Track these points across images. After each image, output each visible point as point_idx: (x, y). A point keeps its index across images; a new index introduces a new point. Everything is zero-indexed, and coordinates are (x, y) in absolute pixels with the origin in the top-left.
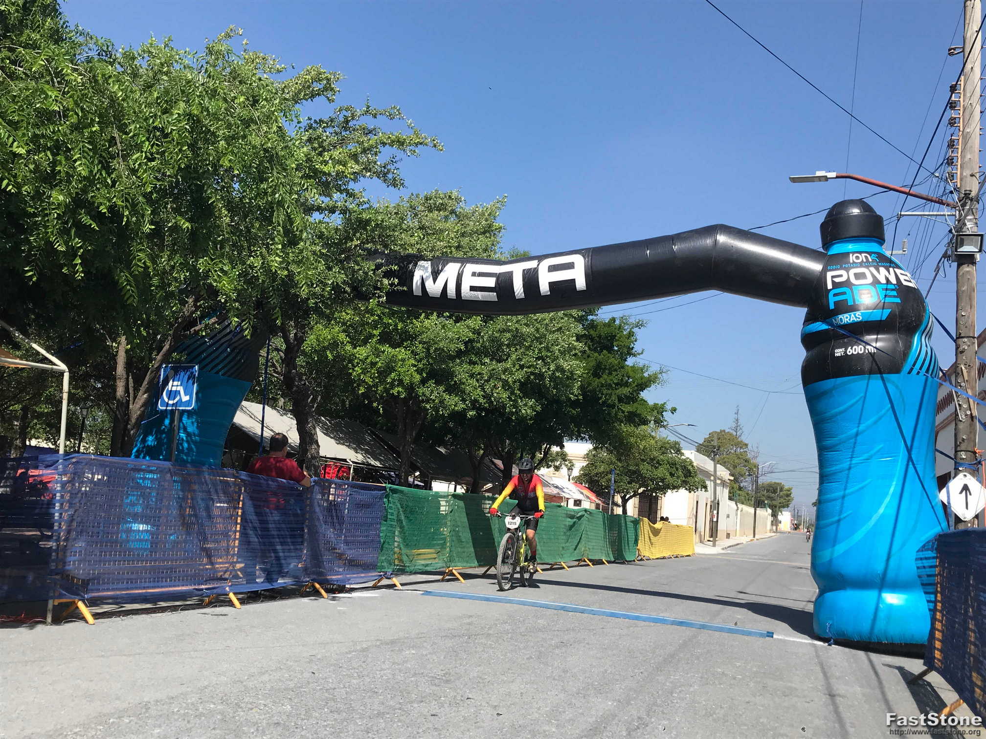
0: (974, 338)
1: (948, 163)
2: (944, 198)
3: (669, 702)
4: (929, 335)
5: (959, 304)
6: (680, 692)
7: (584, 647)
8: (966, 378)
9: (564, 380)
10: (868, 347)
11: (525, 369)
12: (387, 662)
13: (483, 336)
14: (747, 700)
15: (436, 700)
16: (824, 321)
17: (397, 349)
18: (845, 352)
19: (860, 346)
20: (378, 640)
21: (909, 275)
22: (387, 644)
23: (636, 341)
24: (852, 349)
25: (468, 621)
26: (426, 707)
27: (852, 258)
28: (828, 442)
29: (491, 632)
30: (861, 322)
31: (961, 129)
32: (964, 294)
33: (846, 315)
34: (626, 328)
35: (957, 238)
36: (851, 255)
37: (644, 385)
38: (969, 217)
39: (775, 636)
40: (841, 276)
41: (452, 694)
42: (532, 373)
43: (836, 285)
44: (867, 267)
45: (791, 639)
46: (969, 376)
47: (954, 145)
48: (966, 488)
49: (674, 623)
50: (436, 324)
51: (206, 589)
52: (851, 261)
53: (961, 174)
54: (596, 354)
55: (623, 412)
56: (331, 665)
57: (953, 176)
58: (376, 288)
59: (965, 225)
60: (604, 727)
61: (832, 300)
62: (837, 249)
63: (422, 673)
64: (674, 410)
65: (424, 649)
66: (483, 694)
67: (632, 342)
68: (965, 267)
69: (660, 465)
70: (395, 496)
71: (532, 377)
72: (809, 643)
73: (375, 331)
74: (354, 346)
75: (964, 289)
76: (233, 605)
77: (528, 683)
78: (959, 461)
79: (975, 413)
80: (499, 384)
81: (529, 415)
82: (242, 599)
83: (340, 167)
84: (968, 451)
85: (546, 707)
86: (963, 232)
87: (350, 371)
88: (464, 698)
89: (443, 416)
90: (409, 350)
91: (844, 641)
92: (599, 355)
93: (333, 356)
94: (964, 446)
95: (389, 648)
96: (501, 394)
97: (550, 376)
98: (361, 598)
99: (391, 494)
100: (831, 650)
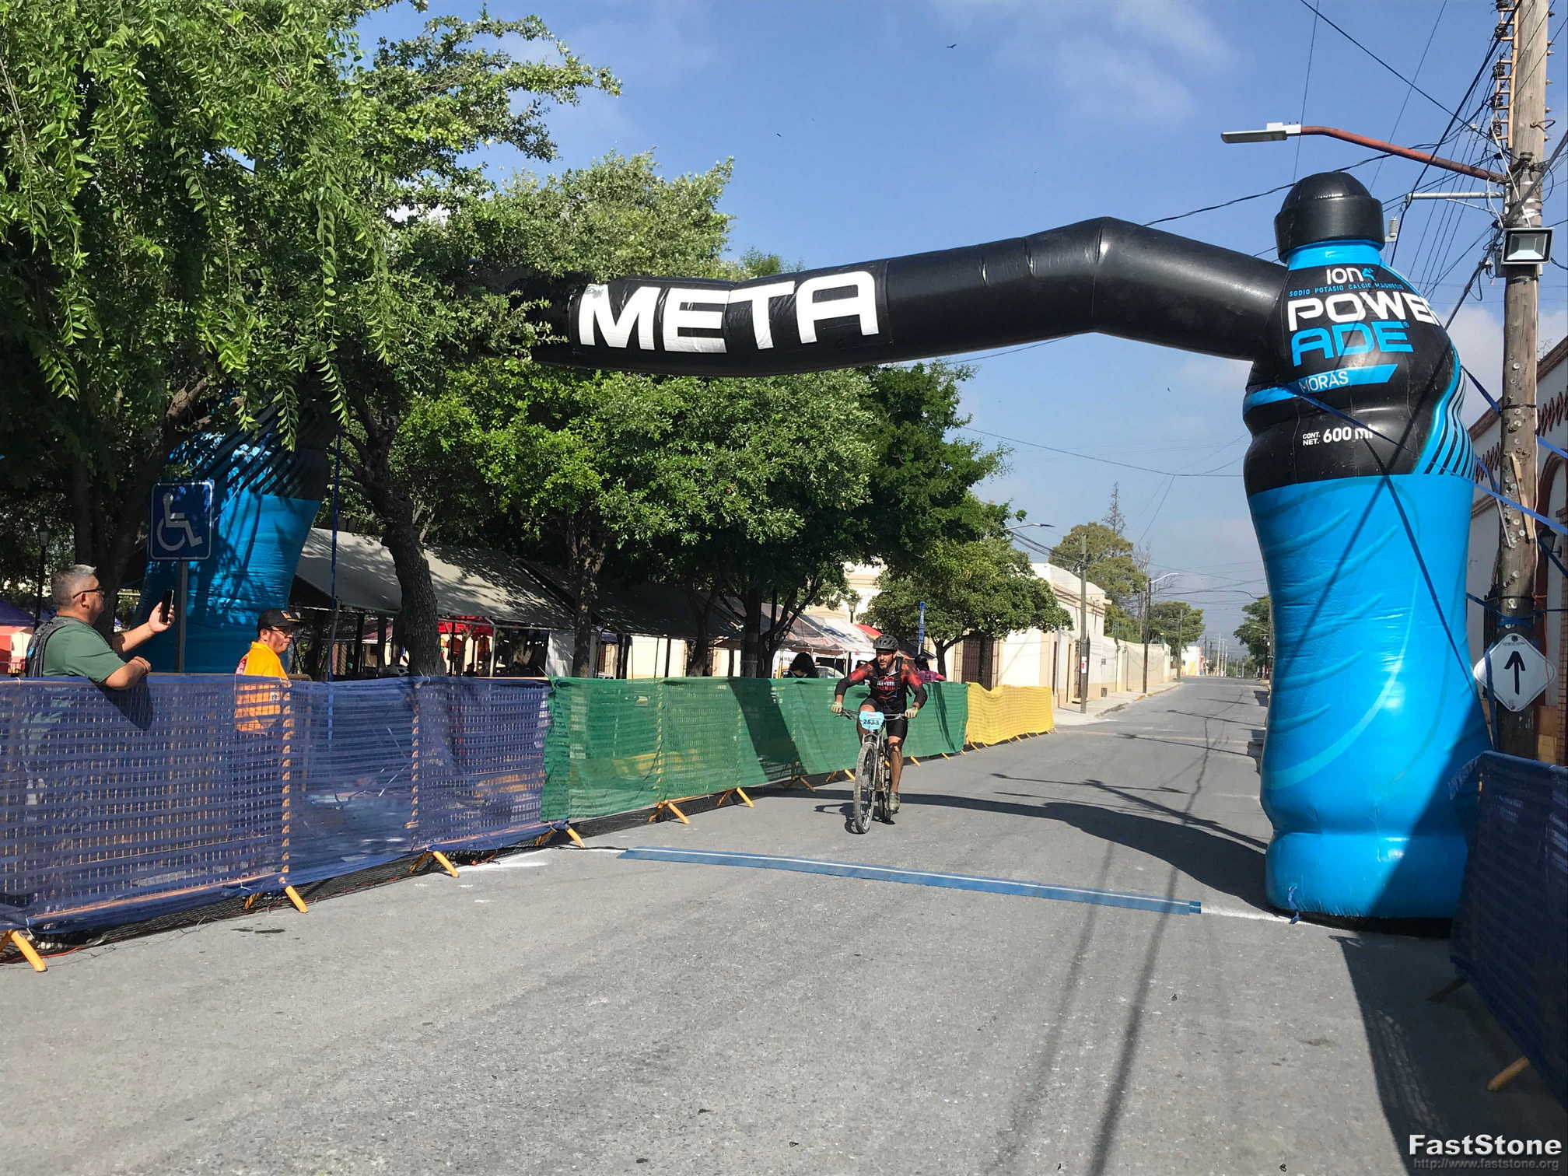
0: (1534, 406)
1: (1492, 105)
2: (1484, 167)
4: (1459, 406)
5: (1509, 349)
7: (894, 962)
8: (1519, 475)
9: (838, 469)
10: (1361, 430)
11: (774, 460)
12: (559, 1031)
13: (701, 408)
15: (644, 1121)
16: (1283, 385)
17: (559, 433)
18: (1320, 439)
19: (1345, 429)
20: (543, 975)
21: (1425, 302)
22: (559, 983)
23: (957, 402)
24: (1331, 432)
26: (626, 1141)
27: (1330, 276)
28: (1291, 590)
30: (1347, 387)
31: (1516, 45)
32: (1518, 334)
33: (1321, 376)
34: (942, 379)
35: (1508, 239)
36: (1328, 271)
37: (972, 475)
38: (1530, 200)
39: (1204, 910)
40: (1312, 308)
41: (675, 1102)
42: (791, 467)
43: (1303, 324)
44: (1356, 292)
45: (1230, 913)
46: (1523, 470)
47: (1503, 74)
48: (1515, 659)
49: (1037, 893)
50: (622, 388)
51: (246, 884)
52: (1329, 282)
53: (1515, 124)
54: (893, 427)
55: (939, 521)
56: (461, 1047)
57: (1500, 128)
58: (513, 339)
59: (1521, 213)
60: (941, 1164)
61: (1297, 350)
62: (1306, 259)
63: (620, 1054)
64: (1021, 515)
65: (623, 991)
66: (727, 1096)
67: (950, 404)
68: (1519, 285)
69: (997, 591)
70: (565, 693)
71: (788, 472)
72: (1260, 920)
73: (519, 403)
74: (486, 428)
75: (1518, 323)
76: (293, 905)
77: (805, 1061)
78: (1505, 613)
79: (1533, 533)
80: (733, 486)
81: (783, 535)
82: (310, 893)
83: (440, 130)
84: (1522, 597)
85: (838, 1122)
86: (1518, 226)
87: (483, 471)
88: (694, 1112)
89: (642, 542)
90: (579, 433)
91: (1317, 916)
92: (898, 428)
93: (451, 446)
94: (1516, 589)
95: (562, 994)
96: (736, 503)
97: (818, 470)
98: (517, 873)
99: (559, 691)
100: (1298, 933)
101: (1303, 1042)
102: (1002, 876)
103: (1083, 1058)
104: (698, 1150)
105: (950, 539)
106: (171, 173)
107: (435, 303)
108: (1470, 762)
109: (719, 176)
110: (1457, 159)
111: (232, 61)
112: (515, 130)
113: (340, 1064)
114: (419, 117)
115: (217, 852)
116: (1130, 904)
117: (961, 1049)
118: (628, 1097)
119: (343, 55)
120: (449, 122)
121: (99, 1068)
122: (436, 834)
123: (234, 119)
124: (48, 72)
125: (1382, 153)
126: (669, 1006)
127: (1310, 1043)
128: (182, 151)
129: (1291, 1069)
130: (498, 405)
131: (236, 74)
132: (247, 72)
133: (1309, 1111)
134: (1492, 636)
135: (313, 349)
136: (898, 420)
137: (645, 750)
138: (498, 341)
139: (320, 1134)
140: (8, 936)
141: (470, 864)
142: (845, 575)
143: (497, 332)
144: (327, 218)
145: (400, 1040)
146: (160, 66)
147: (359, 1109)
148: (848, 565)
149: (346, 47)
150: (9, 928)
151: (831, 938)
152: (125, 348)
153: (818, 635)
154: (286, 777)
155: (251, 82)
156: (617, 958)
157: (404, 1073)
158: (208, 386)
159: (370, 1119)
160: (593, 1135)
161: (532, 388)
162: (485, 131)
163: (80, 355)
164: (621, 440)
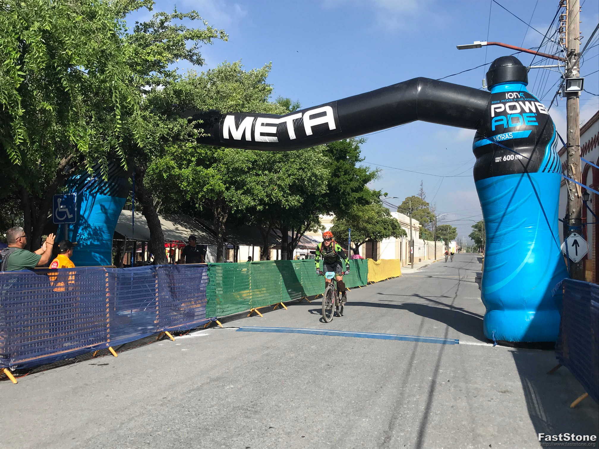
0: (579, 146)
1: (559, 31)
2: (557, 55)
3: (402, 413)
5: (569, 124)
6: (408, 403)
7: (342, 367)
8: (574, 172)
9: (316, 179)
11: (291, 177)
12: (215, 399)
13: (262, 158)
14: (451, 405)
15: (248, 432)
17: (209, 169)
20: (208, 377)
22: (215, 380)
23: (360, 152)
25: (266, 352)
26: (242, 440)
29: (282, 361)
31: (568, 9)
32: (572, 119)
34: (354, 144)
35: (567, 83)
37: (367, 180)
38: (575, 67)
39: (460, 343)
40: (500, 108)
41: (260, 424)
42: (298, 179)
43: (497, 114)
44: (517, 102)
45: (470, 344)
46: (576, 170)
47: (563, 19)
48: (576, 242)
51: (94, 347)
53: (568, 39)
54: (336, 163)
55: (355, 198)
56: (177, 406)
57: (563, 40)
58: (189, 135)
59: (571, 72)
60: (362, 445)
61: (494, 125)
63: (238, 407)
64: (386, 195)
65: (239, 382)
66: (280, 421)
67: (358, 153)
68: (572, 100)
69: (378, 223)
70: (214, 269)
71: (297, 181)
72: (482, 346)
73: (193, 158)
74: (180, 169)
75: (572, 114)
76: (112, 354)
77: (309, 407)
78: (570, 225)
79: (580, 194)
80: (276, 187)
81: (296, 206)
82: (118, 350)
83: (159, 56)
84: (577, 219)
85: (322, 429)
86: (570, 77)
87: (180, 185)
88: (267, 428)
89: (242, 210)
90: (216, 169)
91: (503, 342)
92: (338, 163)
93: (167, 176)
94: (574, 216)
95: (216, 385)
96: (277, 194)
97: (308, 180)
98: (197, 338)
99: (211, 268)
100: (496, 350)
101: (499, 392)
102: (382, 332)
103: (415, 401)
104: (269, 443)
105: (359, 205)
106: (56, 77)
107: (159, 122)
108: (560, 283)
109: (267, 69)
110: (546, 53)
111: (77, 33)
112: (188, 55)
113: (132, 415)
114: (151, 52)
115: (82, 335)
116: (432, 341)
117: (369, 400)
118: (242, 423)
119: (120, 29)
120: (162, 52)
121: (38, 420)
122: (166, 325)
123: (78, 56)
124: (6, 40)
125: (519, 51)
126: (257, 387)
127: (502, 392)
128: (59, 68)
129: (495, 403)
130: (185, 159)
131: (79, 38)
132: (83, 37)
133: (502, 418)
134: (566, 235)
135: (113, 142)
136: (337, 160)
137: (245, 289)
138: (183, 136)
139: (124, 442)
140: (3, 370)
141: (180, 336)
142: (320, 219)
143: (183, 133)
144: (116, 92)
145: (154, 405)
146: (50, 36)
147: (139, 432)
148: (321, 216)
149: (121, 26)
150: (2, 367)
151: (319, 359)
152: (40, 145)
153: (310, 242)
154: (108, 305)
155: (85, 41)
156: (237, 370)
157: (156, 417)
158: (73, 157)
159: (143, 436)
160: (229, 438)
161: (197, 153)
162: (177, 56)
163: (22, 148)
164: (233, 171)
